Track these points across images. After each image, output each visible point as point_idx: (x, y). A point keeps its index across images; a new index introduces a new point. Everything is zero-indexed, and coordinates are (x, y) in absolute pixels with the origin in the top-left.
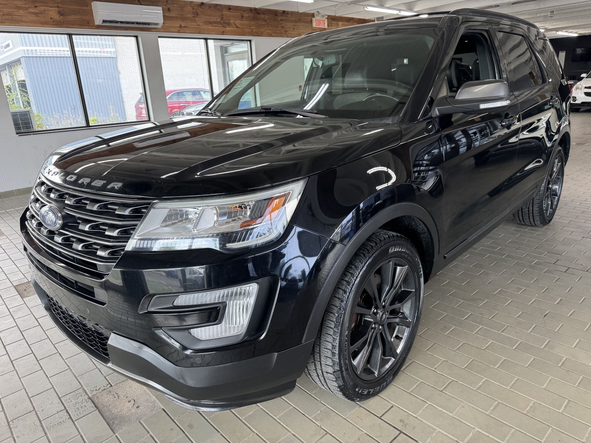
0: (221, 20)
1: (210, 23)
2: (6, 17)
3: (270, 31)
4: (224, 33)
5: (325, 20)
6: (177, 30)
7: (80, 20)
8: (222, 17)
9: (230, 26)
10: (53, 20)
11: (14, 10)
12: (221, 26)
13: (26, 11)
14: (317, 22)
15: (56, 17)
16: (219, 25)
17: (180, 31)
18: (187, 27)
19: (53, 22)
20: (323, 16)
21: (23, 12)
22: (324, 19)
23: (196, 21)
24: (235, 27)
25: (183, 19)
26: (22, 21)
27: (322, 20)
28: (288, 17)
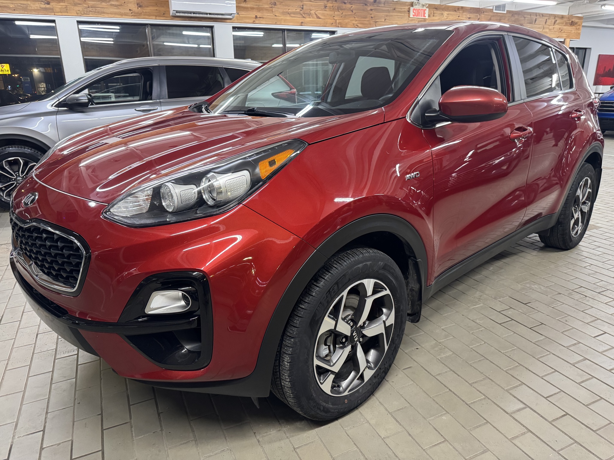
0: (301, 10)
1: (288, 13)
2: (90, 9)
3: (356, 22)
4: (303, 24)
5: (426, 10)
6: (252, 21)
7: (156, 11)
8: (302, 7)
9: (311, 17)
10: (131, 12)
11: (98, 3)
12: (302, 16)
13: (108, 3)
14: (415, 11)
15: (134, 8)
16: (298, 16)
17: (255, 22)
18: (263, 18)
19: (132, 13)
20: (423, 6)
21: (106, 4)
22: (425, 8)
23: (273, 12)
24: (316, 18)
25: (259, 9)
26: (104, 13)
27: (422, 10)
28: (379, 6)
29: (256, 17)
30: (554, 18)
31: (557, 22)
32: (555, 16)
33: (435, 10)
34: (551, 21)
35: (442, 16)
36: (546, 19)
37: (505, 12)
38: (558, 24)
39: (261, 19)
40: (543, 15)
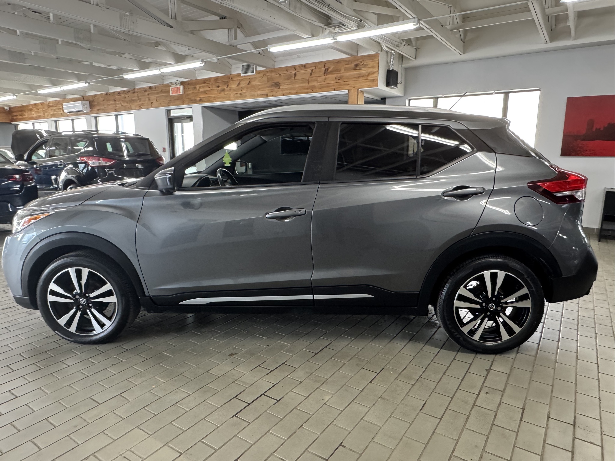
4: (116, 111)
6: (96, 112)
8: (115, 100)
9: (119, 106)
14: (173, 90)
28: (153, 91)
30: (324, 66)
31: (330, 70)
32: (325, 63)
33: (189, 85)
34: (320, 71)
35: (195, 89)
37: (254, 73)
38: (332, 72)
39: (100, 110)
40: (305, 66)
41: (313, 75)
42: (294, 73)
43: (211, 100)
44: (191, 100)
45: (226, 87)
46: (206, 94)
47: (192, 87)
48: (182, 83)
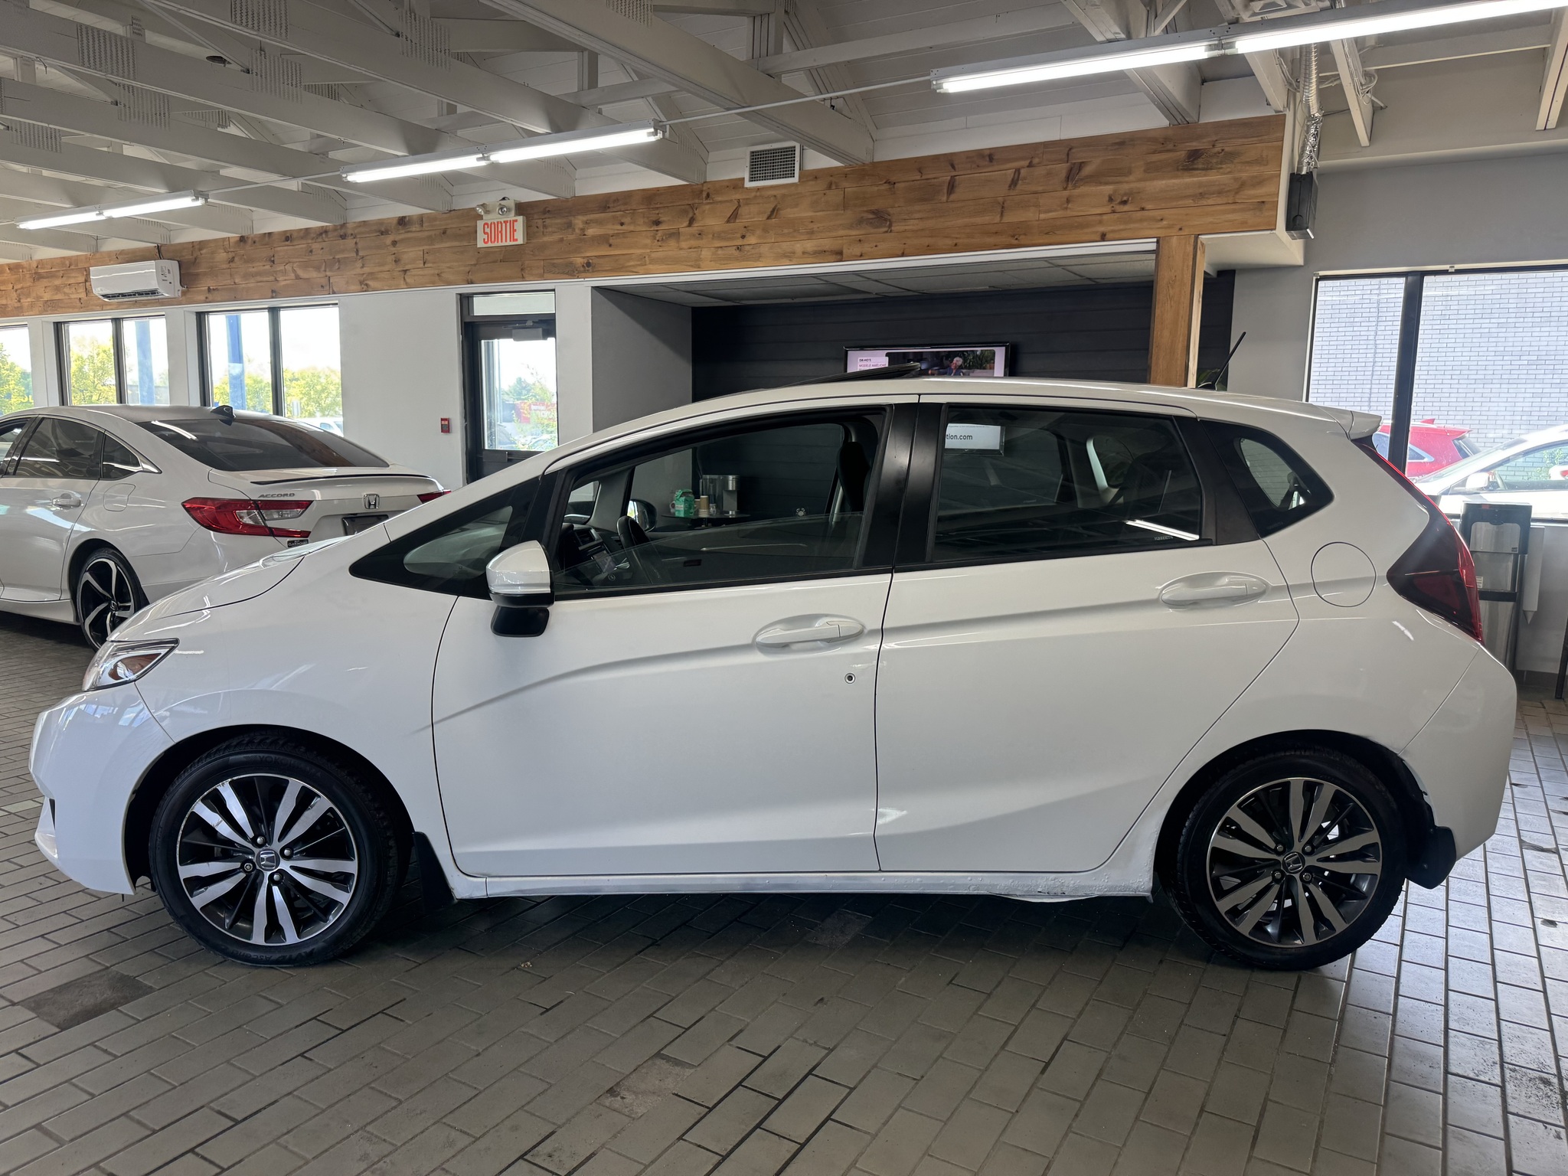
0: (271, 266)
5: (516, 221)
8: (272, 259)
14: (488, 230)
22: (512, 217)
23: (232, 275)
25: (214, 274)
27: (507, 221)
28: (411, 232)
29: (209, 290)
30: (1064, 157)
31: (1087, 170)
32: (1068, 148)
33: (547, 216)
34: (1049, 174)
35: (570, 230)
36: (1018, 171)
37: (795, 180)
38: (1096, 178)
39: (216, 292)
40: (990, 157)
41: (1020, 186)
42: (949, 178)
43: (627, 267)
44: (554, 265)
45: (686, 223)
46: (610, 245)
47: (559, 221)
48: (521, 208)
